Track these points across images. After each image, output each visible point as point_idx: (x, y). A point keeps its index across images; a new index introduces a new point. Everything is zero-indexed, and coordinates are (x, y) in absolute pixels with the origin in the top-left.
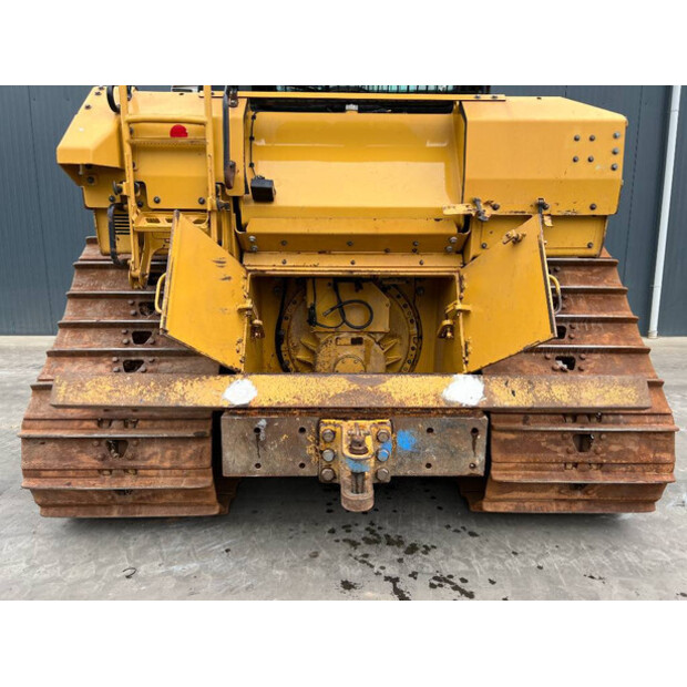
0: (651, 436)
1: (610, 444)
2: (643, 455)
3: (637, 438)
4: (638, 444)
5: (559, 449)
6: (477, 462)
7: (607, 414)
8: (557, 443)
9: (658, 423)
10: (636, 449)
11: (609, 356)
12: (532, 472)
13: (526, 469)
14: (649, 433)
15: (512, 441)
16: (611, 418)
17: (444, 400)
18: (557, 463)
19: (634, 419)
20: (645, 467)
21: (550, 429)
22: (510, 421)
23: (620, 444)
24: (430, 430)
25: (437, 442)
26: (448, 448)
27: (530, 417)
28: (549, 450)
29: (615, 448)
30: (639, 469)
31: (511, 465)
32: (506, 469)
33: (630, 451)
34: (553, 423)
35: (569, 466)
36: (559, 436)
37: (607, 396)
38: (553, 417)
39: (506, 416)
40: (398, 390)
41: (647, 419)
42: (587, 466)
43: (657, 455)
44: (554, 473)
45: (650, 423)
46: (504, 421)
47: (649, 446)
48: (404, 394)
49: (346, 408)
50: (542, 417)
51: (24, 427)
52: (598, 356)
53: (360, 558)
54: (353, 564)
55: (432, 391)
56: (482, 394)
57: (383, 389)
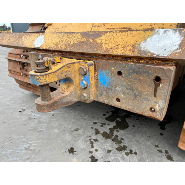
6: (157, 108)
17: (139, 50)
24: (120, 73)
25: (125, 83)
26: (132, 90)
40: (107, 42)
51: (8, 56)
53: (92, 140)
54: (86, 141)
55: (132, 42)
56: (177, 47)
57: (99, 41)
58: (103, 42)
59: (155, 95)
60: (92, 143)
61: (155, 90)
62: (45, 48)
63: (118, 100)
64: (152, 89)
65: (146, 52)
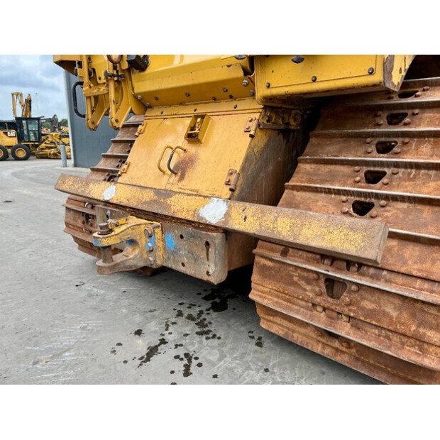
0: (419, 305)
1: (363, 298)
2: (403, 324)
3: (398, 302)
4: (399, 309)
5: (308, 288)
6: (211, 272)
7: (368, 266)
8: (308, 281)
9: (432, 292)
10: (394, 314)
11: (419, 207)
12: (284, 302)
13: (277, 296)
14: (417, 301)
15: (270, 268)
16: (372, 271)
17: (198, 216)
18: (302, 300)
19: (400, 279)
20: (404, 339)
21: (304, 266)
22: (272, 250)
23: (375, 302)
24: (182, 237)
25: (186, 247)
26: (192, 254)
27: (291, 250)
28: (299, 286)
29: (368, 305)
30: (395, 338)
31: (266, 290)
32: (262, 292)
33: (385, 314)
34: (308, 261)
35: (319, 309)
36: (312, 276)
37: (328, 237)
38: (310, 255)
39: (269, 244)
40: (175, 204)
41: (418, 283)
42: (334, 315)
43: (422, 330)
44: (302, 310)
45: (421, 289)
46: (267, 249)
47: (413, 316)
48: (178, 207)
49: (149, 212)
50: (300, 252)
51: (67, 202)
52: (405, 205)
53: (169, 323)
54: (160, 324)
55: (194, 207)
56: (222, 216)
57: (168, 202)
58: (172, 203)
59: (208, 259)
60: (167, 326)
61: (207, 254)
62: (115, 202)
63: (183, 265)
64: (205, 252)
65: (202, 218)
